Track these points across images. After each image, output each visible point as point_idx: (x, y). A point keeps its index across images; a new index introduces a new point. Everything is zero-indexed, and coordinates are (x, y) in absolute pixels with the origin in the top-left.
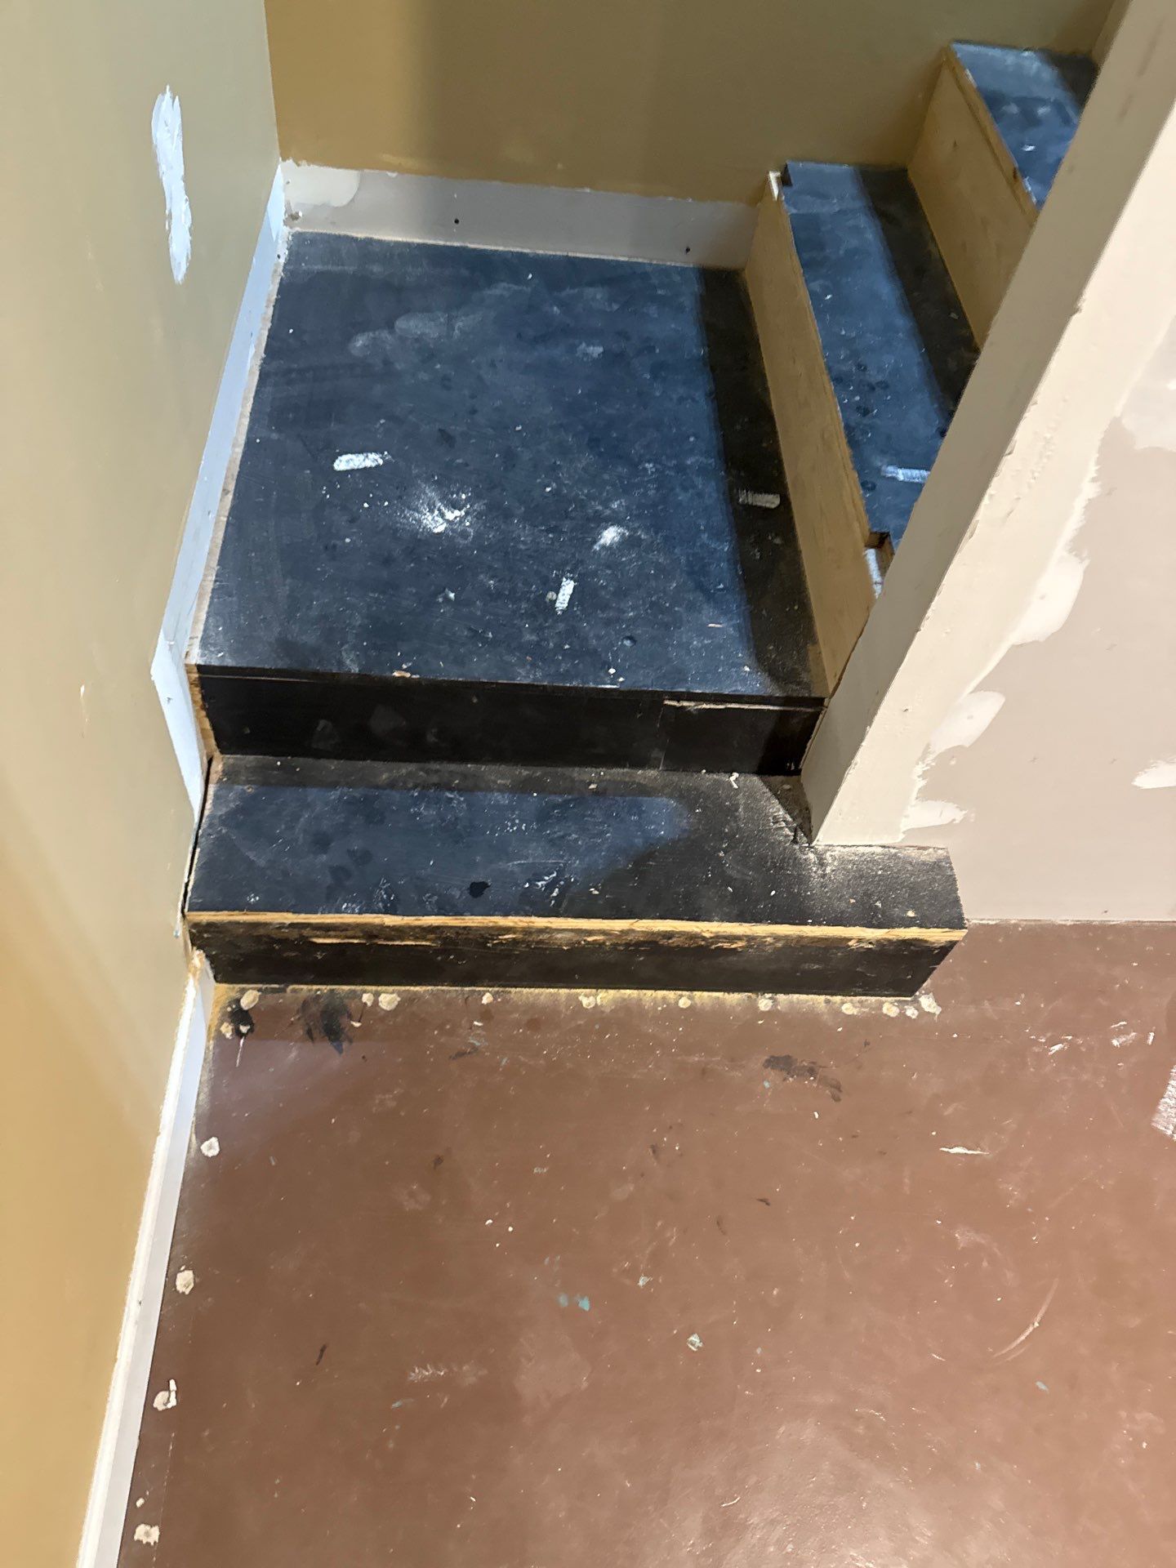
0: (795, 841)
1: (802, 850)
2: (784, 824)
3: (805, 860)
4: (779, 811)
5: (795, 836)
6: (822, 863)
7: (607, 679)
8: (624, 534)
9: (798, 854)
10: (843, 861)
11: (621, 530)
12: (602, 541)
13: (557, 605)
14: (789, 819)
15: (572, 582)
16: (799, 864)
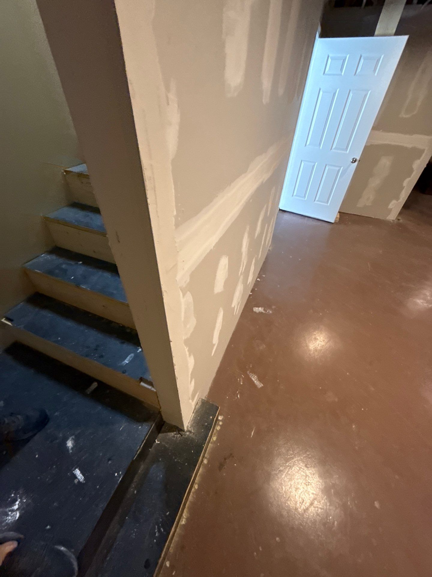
0: (182, 435)
1: (185, 435)
2: (176, 435)
3: (188, 436)
4: (171, 434)
5: (180, 434)
6: (190, 432)
7: (118, 478)
8: (72, 438)
9: (185, 437)
10: (192, 426)
11: (70, 439)
12: (70, 448)
13: (81, 480)
14: (175, 433)
15: (77, 469)
16: (188, 439)
